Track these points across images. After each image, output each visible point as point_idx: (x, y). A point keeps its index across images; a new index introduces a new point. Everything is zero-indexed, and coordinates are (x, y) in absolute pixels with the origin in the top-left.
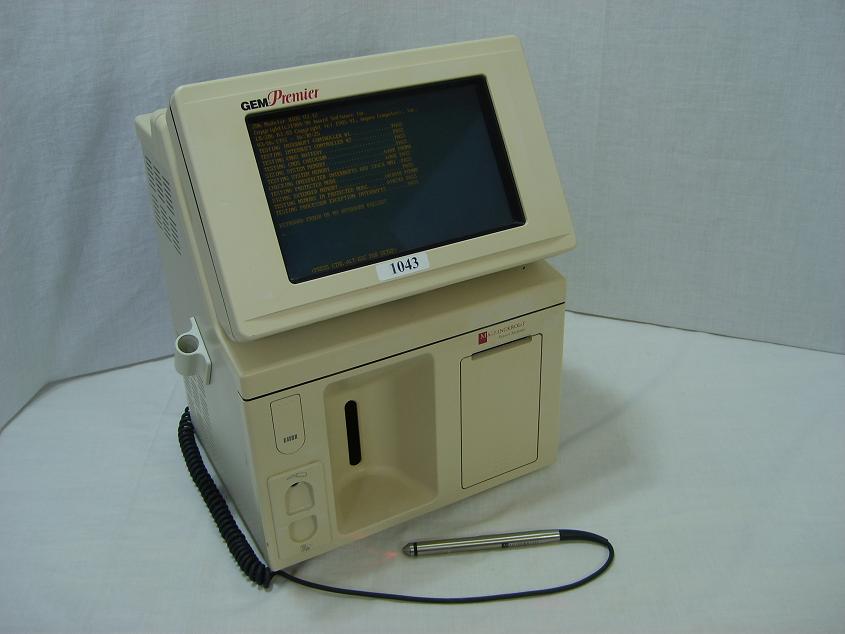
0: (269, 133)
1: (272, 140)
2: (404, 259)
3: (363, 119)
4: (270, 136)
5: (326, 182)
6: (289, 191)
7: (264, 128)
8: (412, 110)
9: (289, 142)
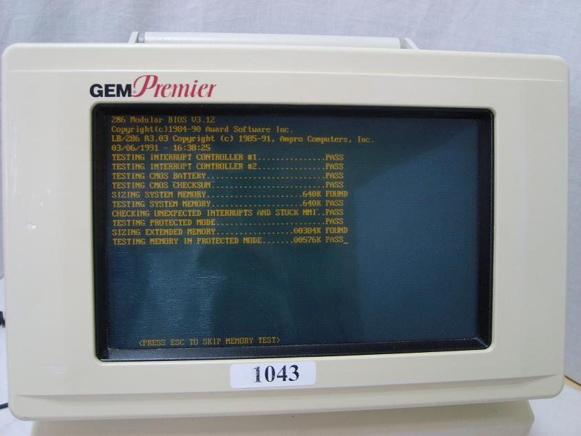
0: (134, 133)
1: (136, 144)
2: (278, 363)
3: (285, 139)
4: (135, 138)
5: (200, 222)
6: (139, 222)
7: (128, 125)
8: (365, 140)
9: (161, 151)
